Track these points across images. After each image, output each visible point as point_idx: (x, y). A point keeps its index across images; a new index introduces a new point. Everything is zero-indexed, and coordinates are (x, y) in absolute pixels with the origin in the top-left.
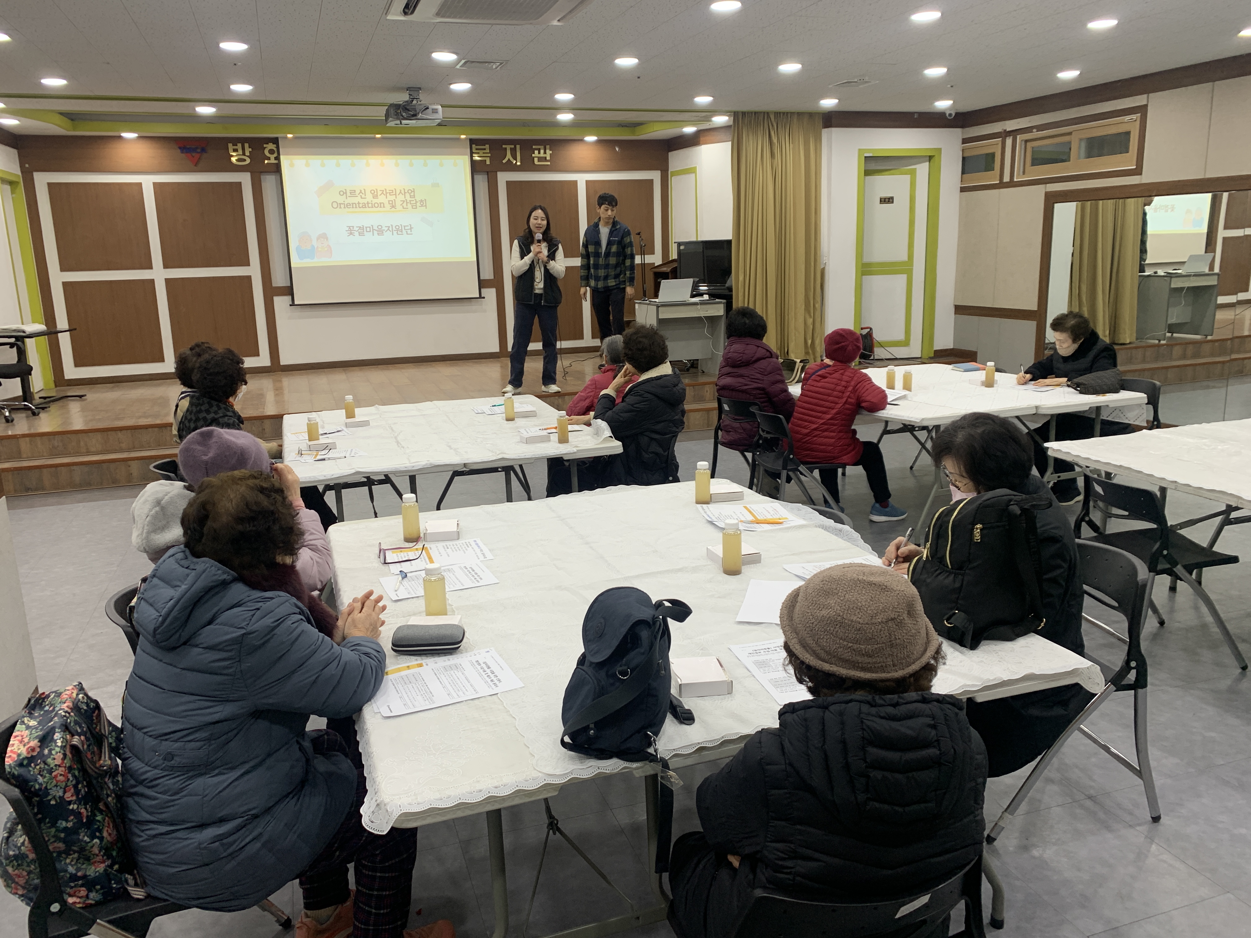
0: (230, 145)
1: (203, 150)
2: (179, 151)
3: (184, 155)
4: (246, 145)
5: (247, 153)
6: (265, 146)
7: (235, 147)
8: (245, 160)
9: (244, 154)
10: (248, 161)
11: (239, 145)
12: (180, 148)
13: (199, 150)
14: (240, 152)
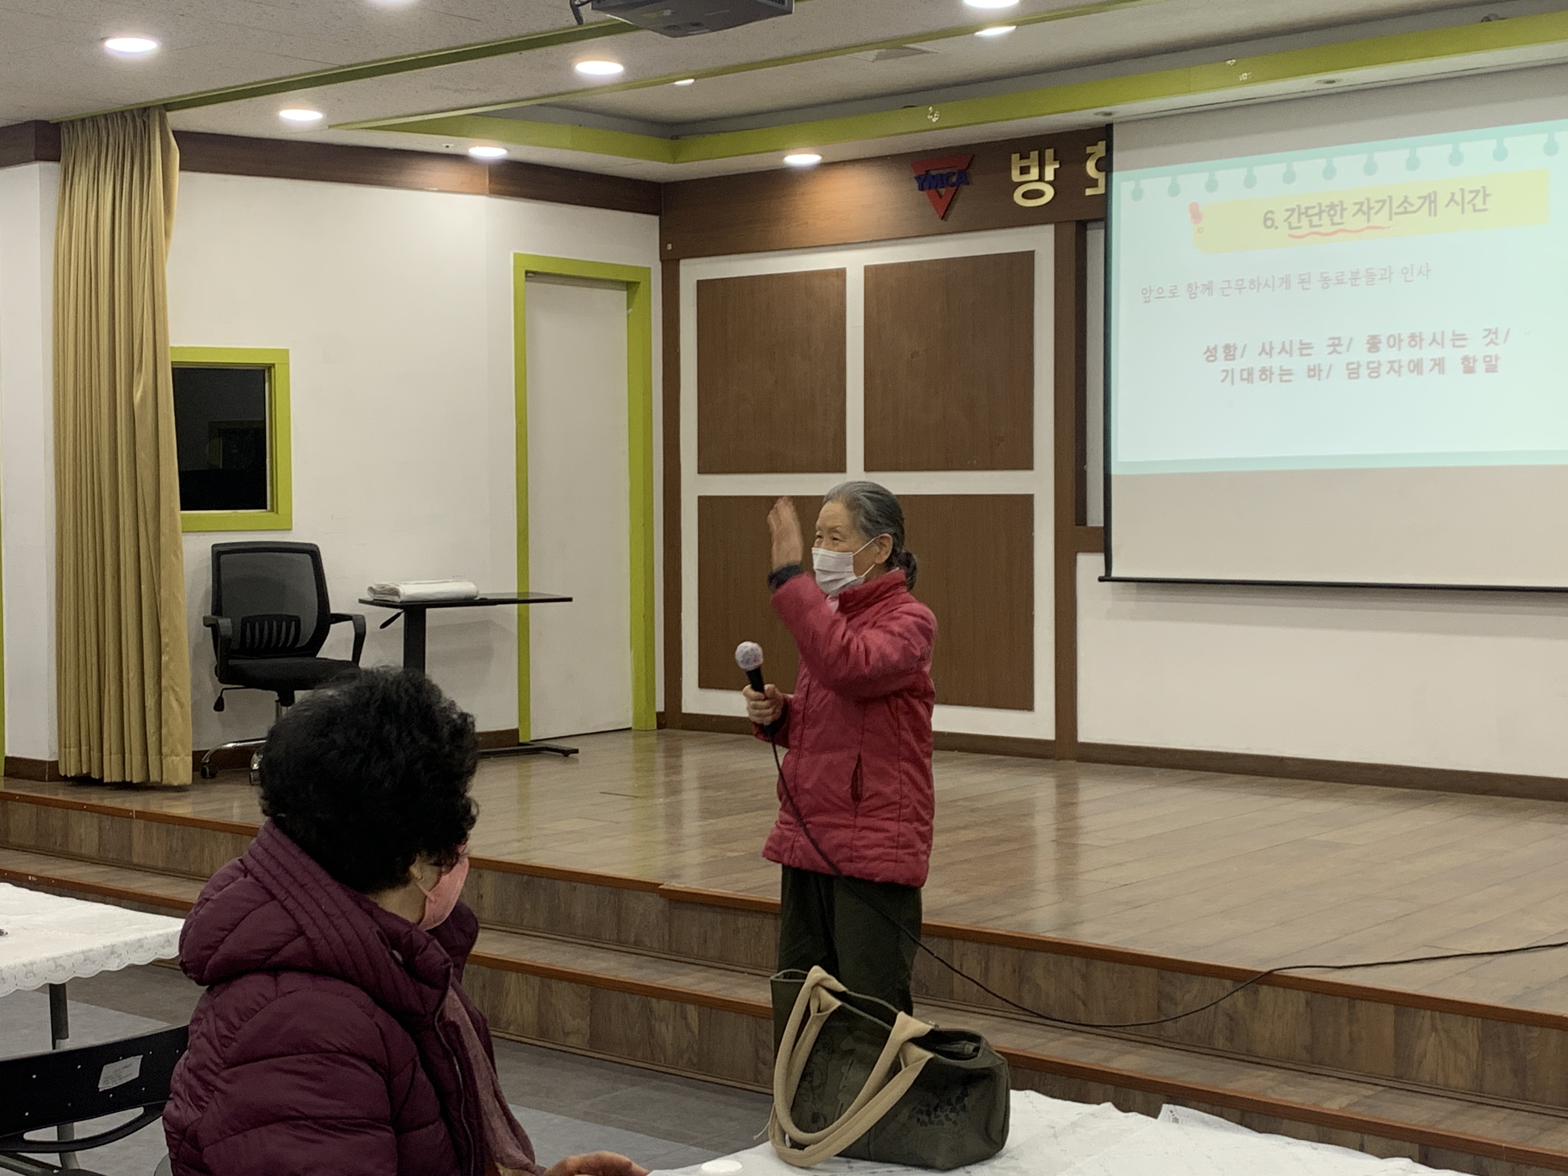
0: (1015, 157)
1: (964, 178)
2: (916, 185)
3: (924, 195)
4: (1049, 153)
5: (1049, 175)
6: (1089, 150)
7: (1025, 163)
8: (1040, 194)
9: (1041, 179)
10: (1049, 193)
11: (1034, 154)
12: (918, 178)
13: (954, 179)
14: (1034, 173)
